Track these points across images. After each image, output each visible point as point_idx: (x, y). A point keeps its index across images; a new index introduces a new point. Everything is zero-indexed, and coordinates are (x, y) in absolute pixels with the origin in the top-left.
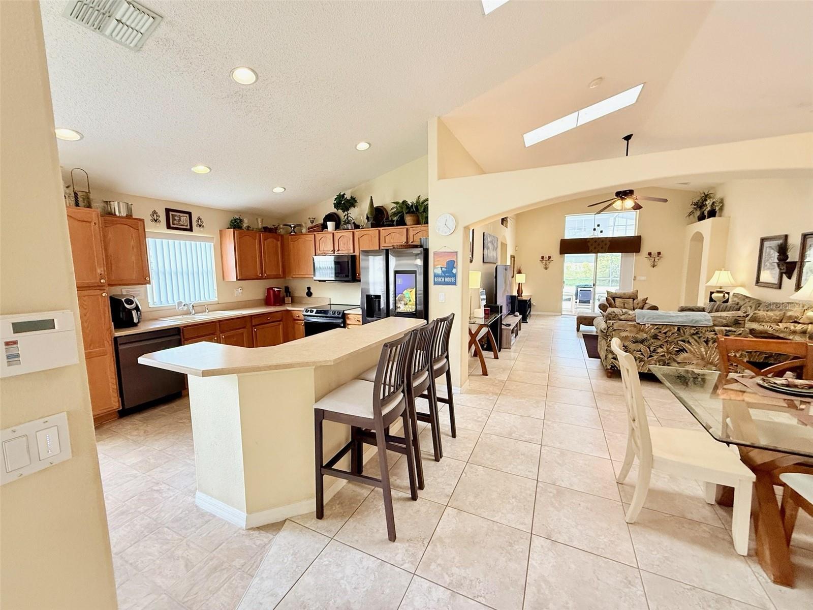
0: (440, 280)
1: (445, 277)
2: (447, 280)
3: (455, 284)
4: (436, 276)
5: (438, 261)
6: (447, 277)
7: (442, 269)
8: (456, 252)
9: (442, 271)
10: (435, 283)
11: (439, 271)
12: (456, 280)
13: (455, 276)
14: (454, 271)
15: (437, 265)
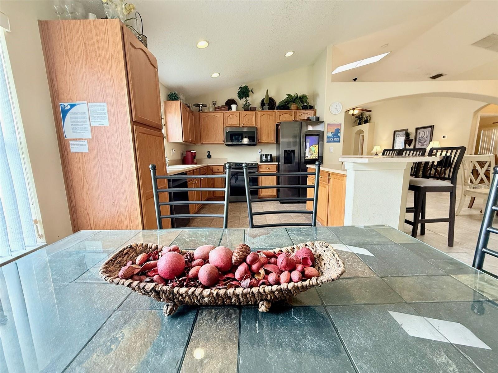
0: (330, 139)
1: (334, 138)
2: (335, 139)
3: (339, 142)
4: (328, 137)
5: (330, 129)
6: (335, 138)
7: (332, 134)
8: (341, 124)
9: (332, 135)
10: (328, 142)
11: (330, 135)
12: (340, 140)
13: (339, 137)
14: (339, 135)
15: (329, 131)
